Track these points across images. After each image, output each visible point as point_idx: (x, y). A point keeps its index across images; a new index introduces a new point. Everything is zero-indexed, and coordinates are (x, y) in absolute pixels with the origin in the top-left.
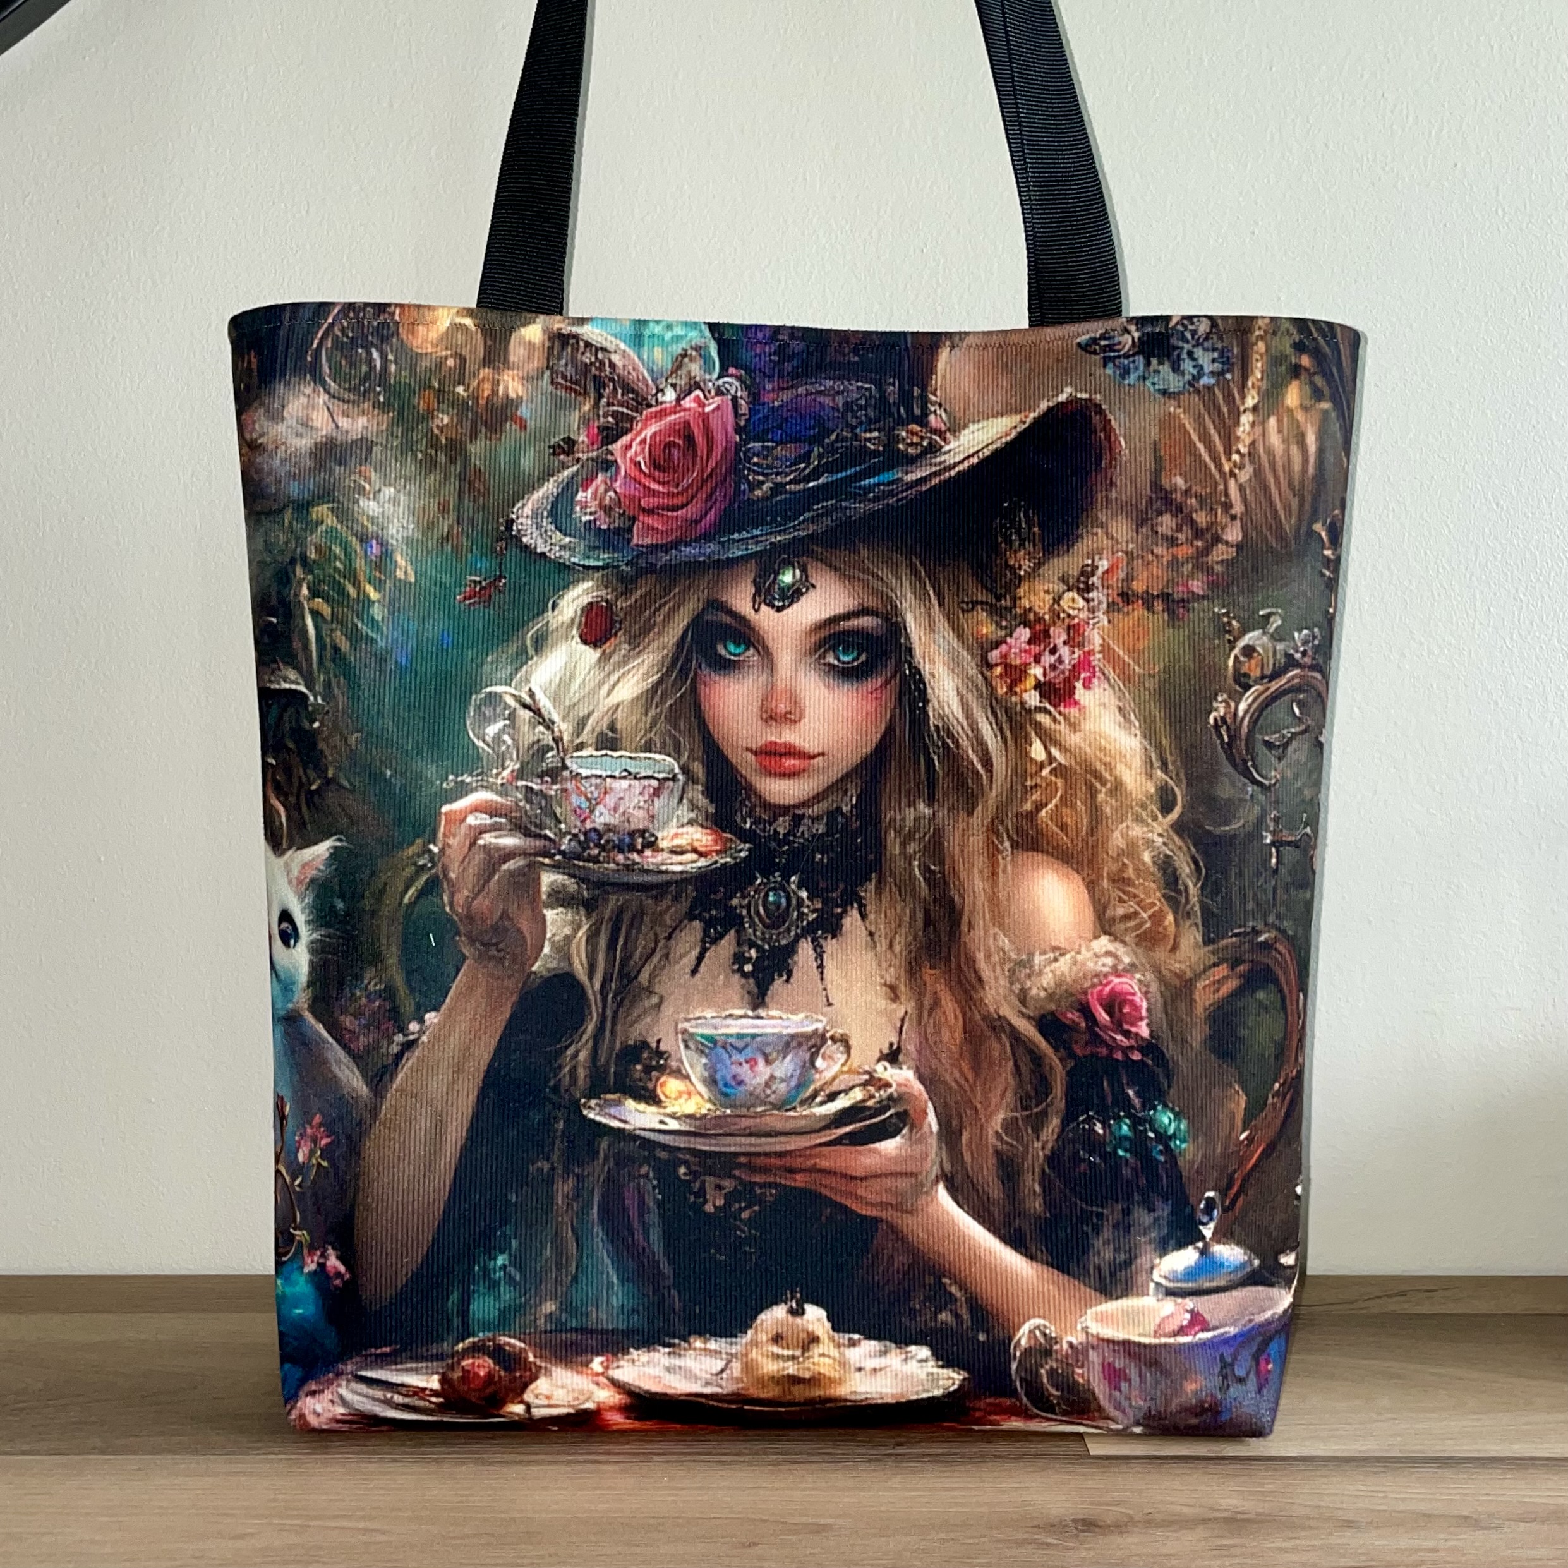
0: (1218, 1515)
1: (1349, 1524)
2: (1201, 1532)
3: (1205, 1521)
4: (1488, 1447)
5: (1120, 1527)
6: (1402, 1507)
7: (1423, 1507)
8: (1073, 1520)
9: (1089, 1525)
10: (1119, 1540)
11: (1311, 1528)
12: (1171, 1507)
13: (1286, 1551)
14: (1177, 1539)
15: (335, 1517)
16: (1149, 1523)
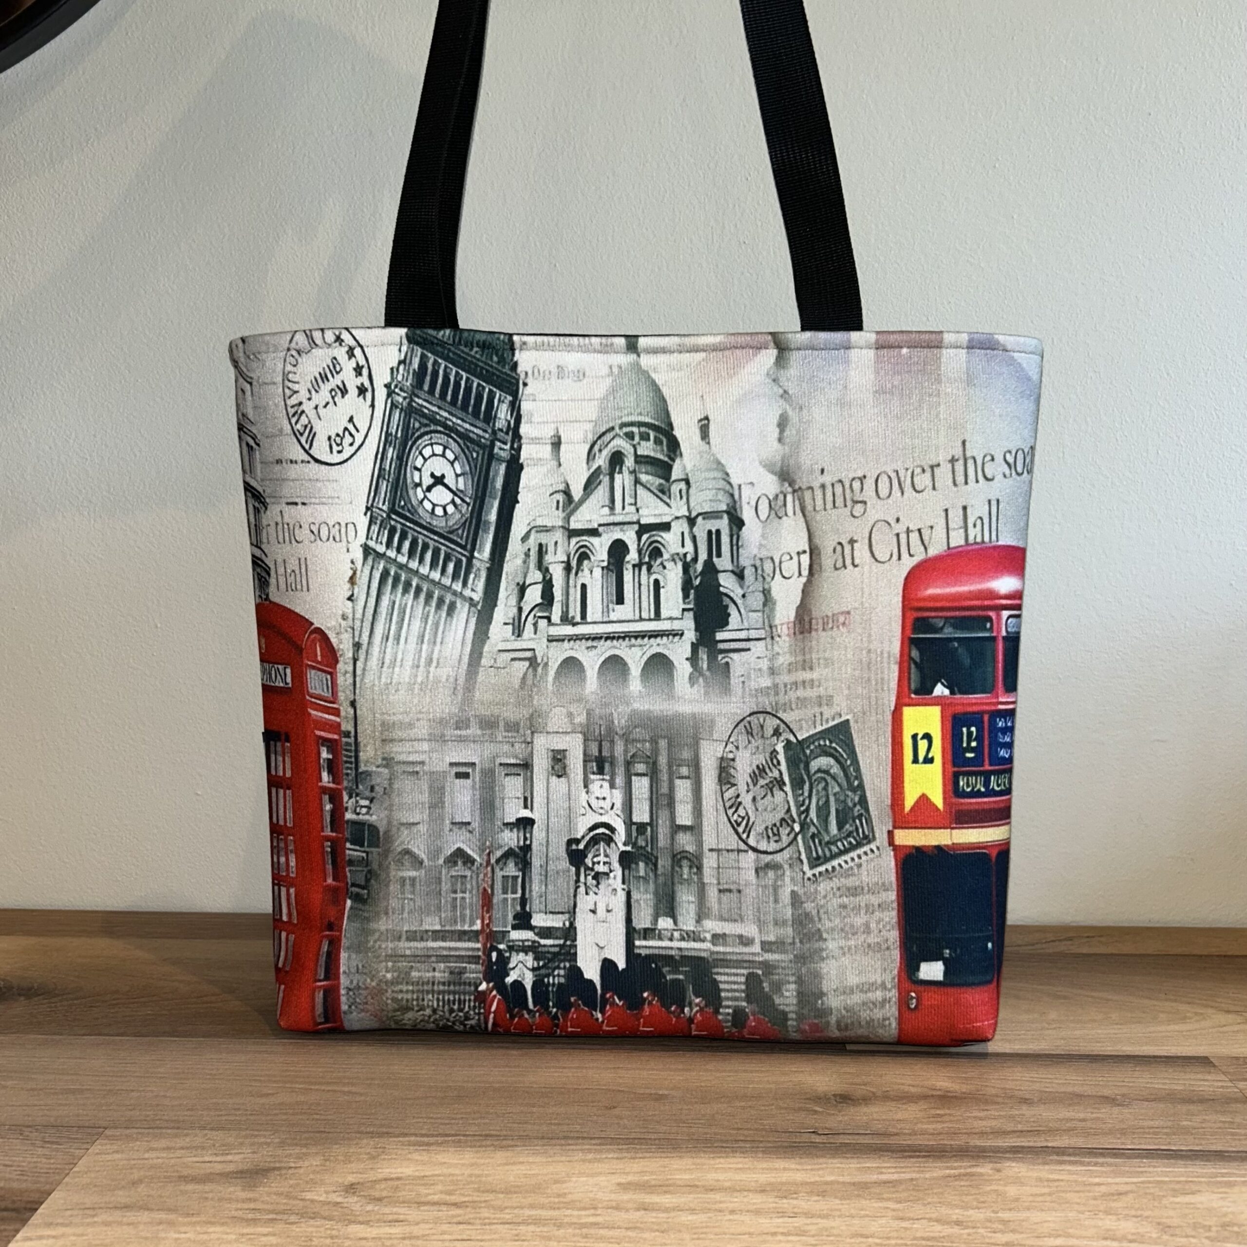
0: (934, 1093)
1: (1025, 1101)
2: (923, 1105)
3: (925, 1097)
4: (1124, 1048)
5: (866, 1100)
6: (1063, 1090)
7: (1078, 1089)
8: (834, 1095)
9: (845, 1099)
10: (865, 1109)
11: (998, 1103)
12: (902, 1087)
13: (981, 1119)
14: (906, 1109)
15: (328, 1083)
16: (886, 1097)
